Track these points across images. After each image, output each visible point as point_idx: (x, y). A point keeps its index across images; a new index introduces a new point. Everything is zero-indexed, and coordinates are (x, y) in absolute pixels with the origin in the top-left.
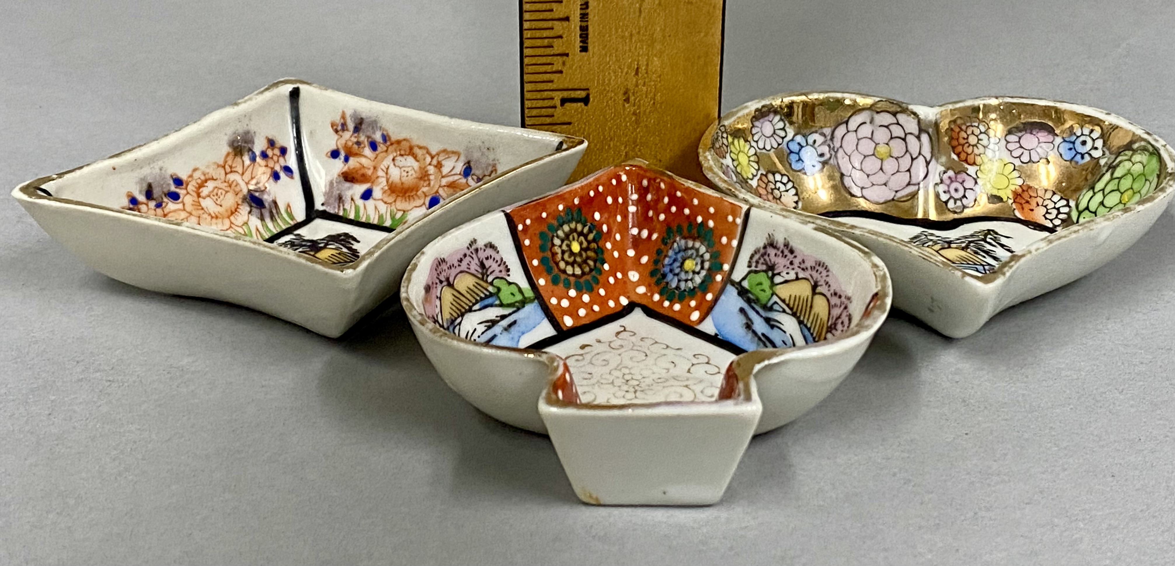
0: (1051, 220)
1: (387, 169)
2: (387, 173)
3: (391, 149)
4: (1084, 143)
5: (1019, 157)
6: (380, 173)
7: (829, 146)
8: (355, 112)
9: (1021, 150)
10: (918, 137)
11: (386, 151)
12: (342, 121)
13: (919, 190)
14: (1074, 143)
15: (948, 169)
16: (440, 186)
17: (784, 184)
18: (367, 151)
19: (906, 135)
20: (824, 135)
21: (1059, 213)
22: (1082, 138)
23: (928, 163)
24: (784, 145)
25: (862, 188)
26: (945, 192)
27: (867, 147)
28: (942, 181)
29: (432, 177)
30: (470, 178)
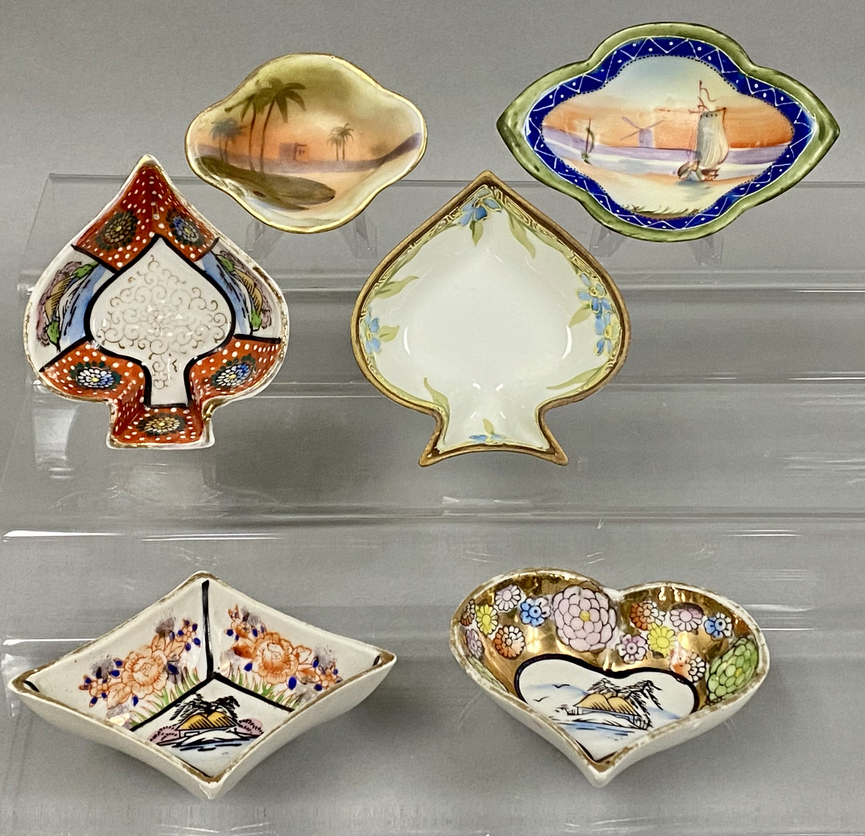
0: (693, 676)
1: (263, 651)
2: (263, 654)
3: (267, 637)
4: (721, 624)
5: (678, 626)
6: (258, 653)
7: (550, 607)
8: (244, 607)
9: (680, 622)
10: (608, 611)
11: (264, 638)
12: (236, 611)
13: (605, 648)
14: (714, 622)
15: (627, 633)
16: (297, 670)
17: (516, 634)
18: (251, 635)
19: (600, 608)
20: (547, 600)
21: (698, 672)
22: (720, 620)
23: (613, 630)
24: (519, 606)
25: (569, 639)
26: (623, 650)
27: (575, 610)
28: (621, 642)
29: (292, 663)
30: (317, 668)
